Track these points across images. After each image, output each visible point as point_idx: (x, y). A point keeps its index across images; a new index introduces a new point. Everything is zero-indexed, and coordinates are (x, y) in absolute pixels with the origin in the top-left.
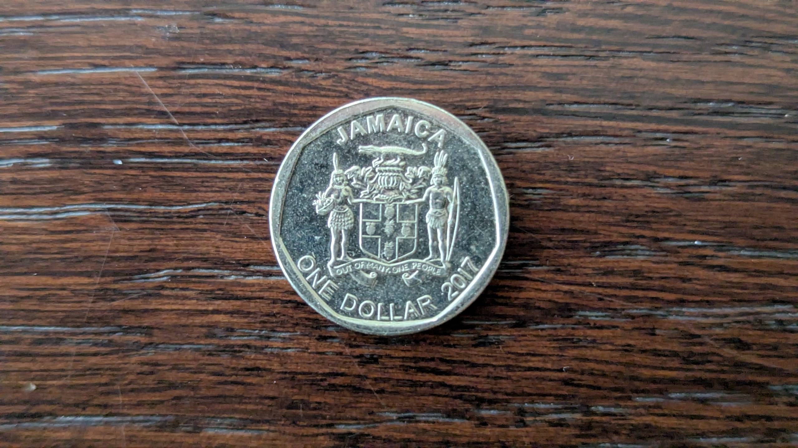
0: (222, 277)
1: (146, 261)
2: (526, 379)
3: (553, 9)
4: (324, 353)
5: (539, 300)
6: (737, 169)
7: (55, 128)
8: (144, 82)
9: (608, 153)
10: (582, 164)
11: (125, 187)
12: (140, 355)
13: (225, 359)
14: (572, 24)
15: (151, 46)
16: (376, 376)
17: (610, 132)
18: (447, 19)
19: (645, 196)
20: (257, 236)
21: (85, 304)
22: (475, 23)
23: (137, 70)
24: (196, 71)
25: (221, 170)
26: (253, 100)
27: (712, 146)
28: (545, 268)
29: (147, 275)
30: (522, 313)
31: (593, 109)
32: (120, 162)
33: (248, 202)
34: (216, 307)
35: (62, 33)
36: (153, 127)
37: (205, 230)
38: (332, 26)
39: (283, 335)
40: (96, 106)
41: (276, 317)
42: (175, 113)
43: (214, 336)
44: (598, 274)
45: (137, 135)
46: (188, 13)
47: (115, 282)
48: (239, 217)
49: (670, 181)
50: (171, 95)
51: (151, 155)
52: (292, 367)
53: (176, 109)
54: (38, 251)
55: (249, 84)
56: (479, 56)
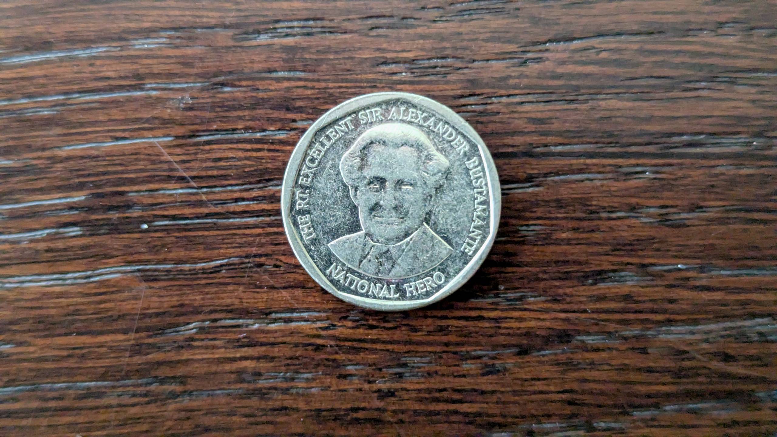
0: (247, 326)
1: (176, 316)
2: (532, 402)
3: (534, 59)
4: (345, 390)
5: (540, 328)
6: (713, 196)
7: (83, 198)
8: (163, 150)
9: (593, 188)
10: (570, 200)
11: (153, 249)
12: (177, 402)
13: (255, 402)
14: (553, 72)
15: (167, 117)
16: (394, 408)
17: (595, 169)
18: (437, 74)
19: (629, 226)
20: (276, 286)
21: (123, 359)
22: (462, 77)
23: (156, 140)
24: (210, 138)
25: (239, 227)
26: (264, 161)
27: (690, 176)
28: (543, 298)
29: (178, 329)
30: (525, 342)
31: (577, 148)
32: (145, 226)
33: (266, 255)
34: (243, 354)
35: (83, 110)
36: (174, 192)
37: (228, 284)
38: (331, 88)
39: (306, 376)
40: (120, 176)
41: (298, 359)
42: (193, 178)
43: (242, 381)
44: (591, 301)
45: (160, 200)
46: (199, 85)
47: (150, 337)
48: (258, 270)
49: (652, 210)
50: (188, 161)
51: (174, 218)
52: (317, 406)
53: (194, 174)
54: (76, 312)
55: (259, 146)
56: (469, 107)
